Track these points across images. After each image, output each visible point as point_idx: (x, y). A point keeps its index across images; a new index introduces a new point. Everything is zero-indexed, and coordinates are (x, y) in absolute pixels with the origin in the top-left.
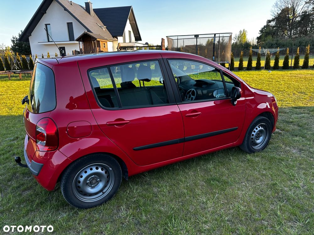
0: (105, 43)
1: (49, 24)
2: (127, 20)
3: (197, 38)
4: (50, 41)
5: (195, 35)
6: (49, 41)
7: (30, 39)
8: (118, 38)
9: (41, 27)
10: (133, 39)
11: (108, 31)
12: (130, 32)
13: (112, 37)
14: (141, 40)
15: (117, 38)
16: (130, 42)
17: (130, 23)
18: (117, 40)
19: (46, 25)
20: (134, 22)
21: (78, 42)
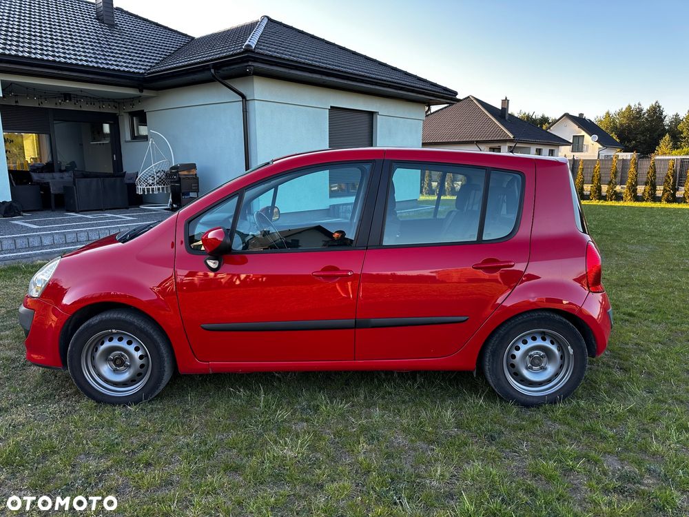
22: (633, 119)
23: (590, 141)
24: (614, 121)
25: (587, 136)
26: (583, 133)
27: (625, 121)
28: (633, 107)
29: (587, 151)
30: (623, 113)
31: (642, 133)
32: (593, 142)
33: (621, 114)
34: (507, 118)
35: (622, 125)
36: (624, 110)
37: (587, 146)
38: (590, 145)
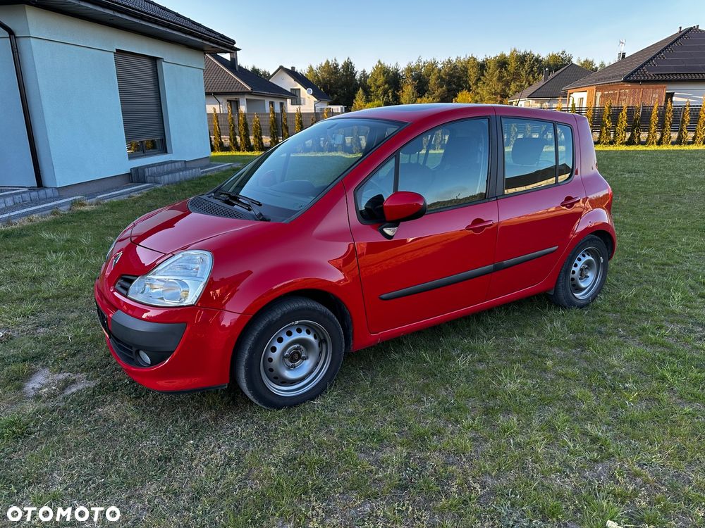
22: (332, 74)
23: (306, 94)
24: (317, 75)
25: (302, 89)
26: (299, 86)
27: (326, 75)
28: (331, 62)
29: (304, 104)
30: (324, 68)
31: (341, 87)
32: (309, 95)
33: (321, 68)
34: (237, 69)
35: (324, 79)
36: (323, 65)
37: (304, 99)
38: (307, 99)
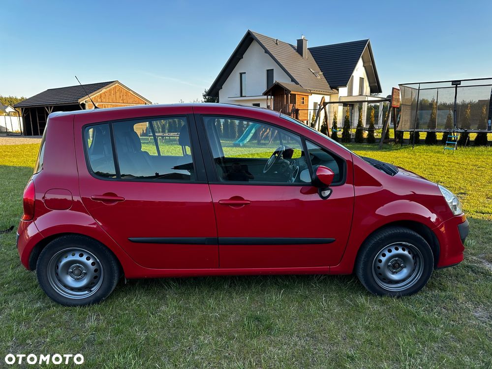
0: (304, 97)
1: (245, 73)
2: (358, 59)
3: (456, 87)
4: (243, 95)
5: (452, 81)
6: (241, 96)
7: (221, 93)
8: (340, 89)
9: (234, 77)
10: (367, 89)
11: (325, 79)
12: (362, 80)
13: (330, 88)
14: (380, 91)
15: (338, 90)
16: (361, 95)
17: (364, 66)
18: (337, 92)
19: (241, 74)
20: (371, 64)
21: (266, 97)
